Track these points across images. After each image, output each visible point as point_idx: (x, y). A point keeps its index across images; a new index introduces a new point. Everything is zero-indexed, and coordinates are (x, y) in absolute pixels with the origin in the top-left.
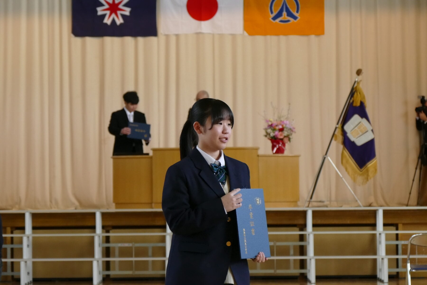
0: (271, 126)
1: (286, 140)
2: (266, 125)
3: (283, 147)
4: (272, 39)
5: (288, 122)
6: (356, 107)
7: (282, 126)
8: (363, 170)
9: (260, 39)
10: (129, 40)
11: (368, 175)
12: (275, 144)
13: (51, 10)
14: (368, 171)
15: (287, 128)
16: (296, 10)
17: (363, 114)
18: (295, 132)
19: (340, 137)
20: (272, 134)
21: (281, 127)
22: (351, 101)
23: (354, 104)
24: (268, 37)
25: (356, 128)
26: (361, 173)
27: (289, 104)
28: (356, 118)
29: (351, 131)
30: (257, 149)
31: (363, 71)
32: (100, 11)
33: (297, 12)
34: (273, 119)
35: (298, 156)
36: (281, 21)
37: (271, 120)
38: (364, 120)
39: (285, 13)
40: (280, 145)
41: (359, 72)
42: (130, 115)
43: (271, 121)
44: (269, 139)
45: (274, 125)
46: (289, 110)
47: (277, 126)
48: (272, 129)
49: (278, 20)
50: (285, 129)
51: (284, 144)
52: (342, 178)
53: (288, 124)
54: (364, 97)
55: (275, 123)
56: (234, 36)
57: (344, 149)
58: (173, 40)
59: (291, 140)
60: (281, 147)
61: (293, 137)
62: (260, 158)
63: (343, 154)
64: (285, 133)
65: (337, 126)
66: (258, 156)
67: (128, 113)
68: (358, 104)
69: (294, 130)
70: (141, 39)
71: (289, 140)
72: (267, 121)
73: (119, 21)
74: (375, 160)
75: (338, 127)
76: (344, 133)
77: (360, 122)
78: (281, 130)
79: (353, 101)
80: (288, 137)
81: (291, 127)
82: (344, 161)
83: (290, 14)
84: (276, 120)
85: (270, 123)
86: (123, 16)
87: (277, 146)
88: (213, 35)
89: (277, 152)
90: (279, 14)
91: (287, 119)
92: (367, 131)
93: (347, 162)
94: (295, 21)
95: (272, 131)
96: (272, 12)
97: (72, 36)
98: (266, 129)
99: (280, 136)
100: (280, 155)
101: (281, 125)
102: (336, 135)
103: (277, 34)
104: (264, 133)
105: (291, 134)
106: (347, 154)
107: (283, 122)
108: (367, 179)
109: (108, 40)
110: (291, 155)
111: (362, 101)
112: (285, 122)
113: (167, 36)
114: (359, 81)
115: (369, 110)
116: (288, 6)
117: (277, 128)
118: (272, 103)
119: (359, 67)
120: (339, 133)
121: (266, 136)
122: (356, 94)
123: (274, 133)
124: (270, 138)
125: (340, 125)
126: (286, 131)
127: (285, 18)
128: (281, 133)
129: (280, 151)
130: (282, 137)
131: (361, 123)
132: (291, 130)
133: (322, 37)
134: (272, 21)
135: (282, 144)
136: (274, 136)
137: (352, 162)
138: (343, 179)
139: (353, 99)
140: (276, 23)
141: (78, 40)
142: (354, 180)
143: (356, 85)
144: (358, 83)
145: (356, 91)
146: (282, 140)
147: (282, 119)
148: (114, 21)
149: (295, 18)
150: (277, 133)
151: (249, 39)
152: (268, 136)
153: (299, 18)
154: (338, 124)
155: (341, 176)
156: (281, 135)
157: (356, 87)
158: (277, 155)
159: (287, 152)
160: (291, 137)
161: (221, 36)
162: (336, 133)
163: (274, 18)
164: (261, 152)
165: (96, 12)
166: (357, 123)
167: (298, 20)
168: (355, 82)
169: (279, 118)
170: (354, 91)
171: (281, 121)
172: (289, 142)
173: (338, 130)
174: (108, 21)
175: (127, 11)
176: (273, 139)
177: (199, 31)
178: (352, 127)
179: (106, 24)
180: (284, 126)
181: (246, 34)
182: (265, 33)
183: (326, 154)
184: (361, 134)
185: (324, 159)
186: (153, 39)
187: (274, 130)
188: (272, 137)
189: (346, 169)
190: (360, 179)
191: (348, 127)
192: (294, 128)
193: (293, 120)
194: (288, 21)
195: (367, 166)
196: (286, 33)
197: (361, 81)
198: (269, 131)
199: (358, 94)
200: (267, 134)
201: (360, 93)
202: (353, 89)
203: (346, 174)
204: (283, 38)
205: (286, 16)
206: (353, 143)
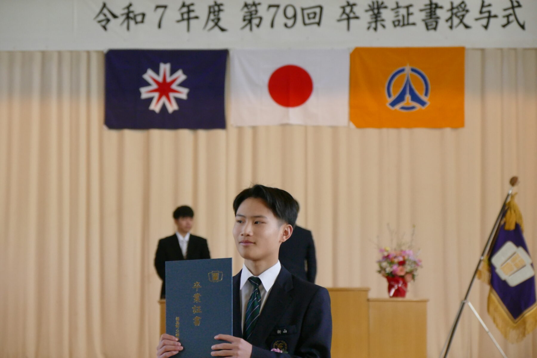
0: (387, 258)
1: (408, 278)
2: (379, 257)
3: (404, 288)
4: (390, 134)
5: (411, 253)
6: (508, 232)
7: (404, 257)
8: (518, 321)
9: (372, 133)
10: (186, 134)
11: (525, 329)
12: (393, 283)
13: (75, 91)
14: (524, 323)
15: (410, 260)
16: (424, 92)
17: (520, 242)
18: (422, 267)
19: (486, 275)
20: (388, 270)
21: (401, 259)
22: (502, 223)
23: (507, 227)
24: (385, 131)
25: (509, 261)
26: (515, 325)
27: (414, 226)
28: (509, 247)
29: (502, 265)
30: (366, 291)
31: (520, 179)
32: (145, 92)
33: (426, 94)
34: (390, 248)
35: (425, 301)
36: (403, 108)
37: (388, 249)
38: (521, 250)
39: (408, 97)
40: (400, 285)
41: (513, 181)
42: (182, 241)
43: (387, 251)
44: (384, 276)
45: (391, 257)
46: (413, 234)
47: (395, 257)
48: (388, 263)
49: (398, 107)
50: (407, 263)
51: (405, 284)
52: (487, 333)
53: (411, 255)
54: (520, 217)
55: (393, 253)
56: (335, 129)
57: (491, 291)
58: (248, 135)
59: (416, 278)
60: (401, 287)
61: (419, 273)
62: (371, 303)
63: (489, 298)
64: (408, 268)
65: (482, 258)
66: (368, 300)
67: (180, 237)
68: (512, 227)
69: (420, 264)
70: (202, 134)
71: (413, 277)
72: (382, 251)
73: (172, 107)
74: (535, 307)
75: (483, 260)
76: (492, 268)
77: (514, 253)
78: (402, 263)
79: (505, 223)
80: (411, 274)
81: (416, 260)
82: (491, 309)
83: (415, 98)
84: (395, 250)
85: (386, 254)
86: (178, 100)
87: (396, 287)
88: (306, 127)
89: (395, 295)
90: (400, 98)
91: (410, 247)
92: (524, 266)
93: (496, 309)
94: (423, 108)
95: (388, 265)
96: (390, 95)
97: (105, 128)
98: (380, 262)
99: (400, 271)
100: (400, 299)
101: (401, 256)
102: (480, 271)
103: (396, 125)
104: (377, 267)
105: (416, 270)
106: (495, 298)
107: (404, 252)
108: (524, 335)
109: (156, 134)
110: (415, 299)
111: (518, 222)
112: (408, 251)
113: (240, 129)
114: (513, 193)
115: (527, 236)
116: (414, 87)
117: (396, 260)
118: (388, 225)
119: (514, 174)
120: (484, 267)
121: (380, 272)
122: (509, 212)
123: (391, 267)
124: (387, 275)
125: (485, 257)
126: (409, 265)
127: (408, 103)
128: (401, 267)
129: (400, 293)
130: (402, 274)
131: (515, 255)
132: (416, 263)
133: (462, 131)
134: (390, 107)
135: (402, 284)
136: (391, 272)
137: (502, 310)
138: (490, 334)
139: (504, 219)
140: (396, 110)
141: (114, 134)
142: (506, 335)
143: (509, 200)
144: (513, 196)
145: (509, 208)
146: (403, 278)
147: (403, 248)
148: (164, 108)
149: (423, 103)
150: (395, 267)
151: (357, 133)
152: (383, 272)
153: (429, 103)
154: (483, 255)
155: (487, 329)
156: (402, 270)
157: (509, 203)
158: (395, 299)
159: (409, 296)
160: (415, 273)
161: (317, 129)
162: (480, 268)
163: (393, 104)
164: (372, 295)
165: (140, 94)
166: (509, 254)
167: (426, 106)
168: (508, 195)
169: (399, 245)
170: (506, 208)
171: (402, 251)
172: (412, 281)
173: (482, 264)
174: (155, 107)
175: (183, 93)
176: (390, 276)
177: (285, 121)
178: (503, 259)
179: (153, 112)
180: (406, 257)
181: (352, 125)
182: (379, 125)
183: (466, 298)
184: (515, 269)
185: (463, 305)
186: (219, 133)
187: (391, 263)
188: (388, 274)
189: (494, 320)
190: (513, 334)
191: (498, 260)
192: (420, 261)
193: (419, 249)
194: (413, 108)
195: (523, 316)
196: (409, 125)
197: (516, 194)
198: (384, 264)
199: (513, 212)
200: (382, 270)
201: (515, 211)
202: (504, 205)
203: (494, 326)
204: (405, 132)
205: (410, 101)
206: (505, 283)
